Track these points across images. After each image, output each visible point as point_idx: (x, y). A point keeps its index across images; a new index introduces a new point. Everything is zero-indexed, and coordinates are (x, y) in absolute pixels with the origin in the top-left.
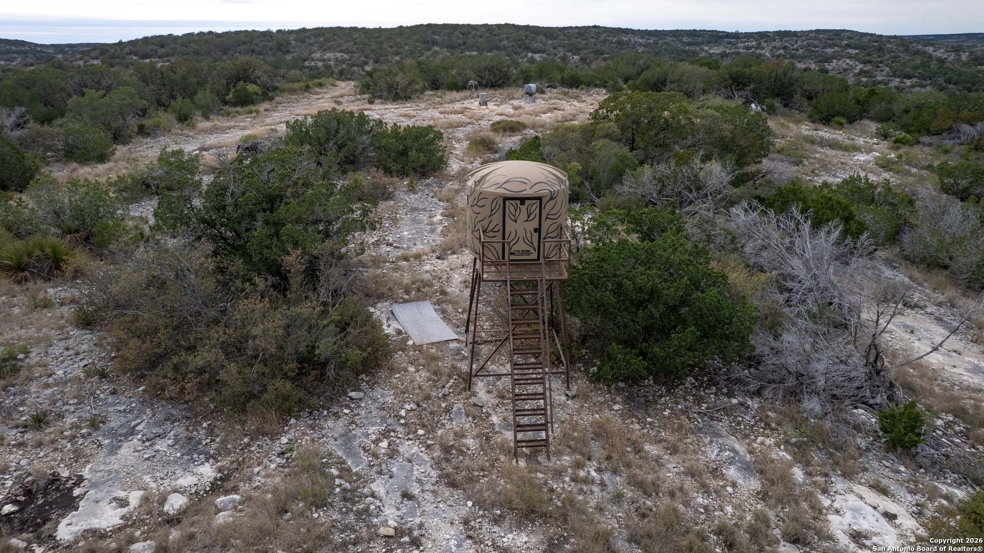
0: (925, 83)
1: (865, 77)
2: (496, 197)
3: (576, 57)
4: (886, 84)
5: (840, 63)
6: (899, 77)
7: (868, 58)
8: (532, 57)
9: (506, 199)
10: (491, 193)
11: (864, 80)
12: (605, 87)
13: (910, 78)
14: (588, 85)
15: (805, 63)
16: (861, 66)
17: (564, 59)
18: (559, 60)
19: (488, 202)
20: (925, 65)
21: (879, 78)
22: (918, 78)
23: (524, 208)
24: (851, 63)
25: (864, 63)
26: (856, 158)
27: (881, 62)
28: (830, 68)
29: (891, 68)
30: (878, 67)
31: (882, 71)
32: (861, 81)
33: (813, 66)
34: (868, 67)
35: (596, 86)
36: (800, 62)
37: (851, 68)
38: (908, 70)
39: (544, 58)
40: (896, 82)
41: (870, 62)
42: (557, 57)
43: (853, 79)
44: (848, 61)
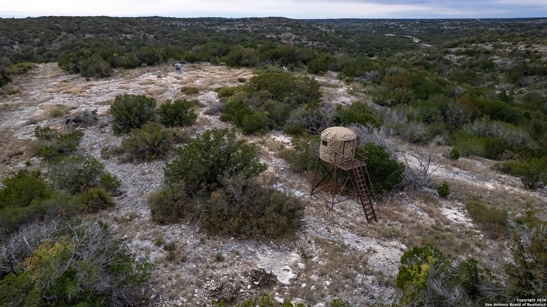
0: (322, 43)
1: (298, 41)
2: (342, 142)
3: (151, 36)
4: (307, 44)
5: (285, 34)
6: (311, 41)
7: (297, 32)
8: (125, 37)
9: (345, 142)
10: (340, 141)
11: (298, 42)
12: (209, 61)
13: (316, 41)
14: (200, 60)
15: (270, 35)
16: (294, 36)
17: (145, 37)
18: (142, 38)
19: (339, 144)
20: (320, 35)
21: (304, 42)
22: (319, 41)
23: (349, 144)
24: (290, 34)
25: (296, 34)
26: (339, 90)
27: (303, 34)
28: (281, 37)
29: (307, 37)
30: (302, 36)
31: (304, 38)
32: (296, 43)
33: (274, 36)
34: (298, 37)
35: (204, 61)
36: (267, 34)
37: (291, 37)
38: (314, 38)
39: (133, 37)
40: (310, 44)
41: (298, 34)
42: (140, 36)
43: (292, 42)
44: (288, 33)
